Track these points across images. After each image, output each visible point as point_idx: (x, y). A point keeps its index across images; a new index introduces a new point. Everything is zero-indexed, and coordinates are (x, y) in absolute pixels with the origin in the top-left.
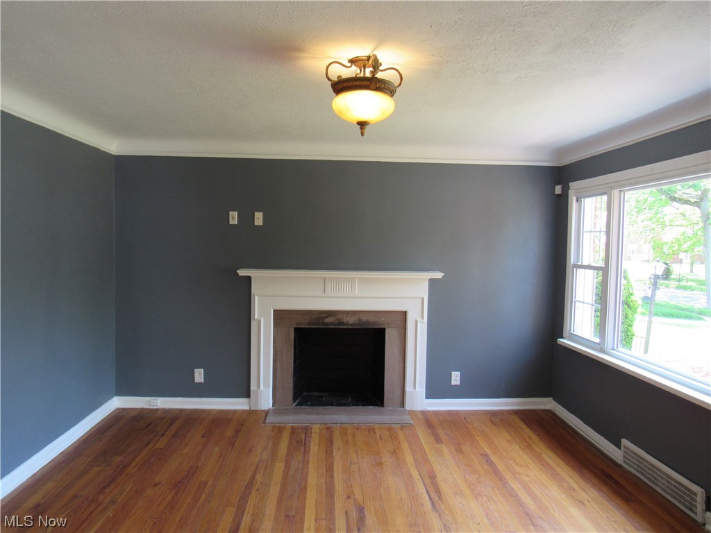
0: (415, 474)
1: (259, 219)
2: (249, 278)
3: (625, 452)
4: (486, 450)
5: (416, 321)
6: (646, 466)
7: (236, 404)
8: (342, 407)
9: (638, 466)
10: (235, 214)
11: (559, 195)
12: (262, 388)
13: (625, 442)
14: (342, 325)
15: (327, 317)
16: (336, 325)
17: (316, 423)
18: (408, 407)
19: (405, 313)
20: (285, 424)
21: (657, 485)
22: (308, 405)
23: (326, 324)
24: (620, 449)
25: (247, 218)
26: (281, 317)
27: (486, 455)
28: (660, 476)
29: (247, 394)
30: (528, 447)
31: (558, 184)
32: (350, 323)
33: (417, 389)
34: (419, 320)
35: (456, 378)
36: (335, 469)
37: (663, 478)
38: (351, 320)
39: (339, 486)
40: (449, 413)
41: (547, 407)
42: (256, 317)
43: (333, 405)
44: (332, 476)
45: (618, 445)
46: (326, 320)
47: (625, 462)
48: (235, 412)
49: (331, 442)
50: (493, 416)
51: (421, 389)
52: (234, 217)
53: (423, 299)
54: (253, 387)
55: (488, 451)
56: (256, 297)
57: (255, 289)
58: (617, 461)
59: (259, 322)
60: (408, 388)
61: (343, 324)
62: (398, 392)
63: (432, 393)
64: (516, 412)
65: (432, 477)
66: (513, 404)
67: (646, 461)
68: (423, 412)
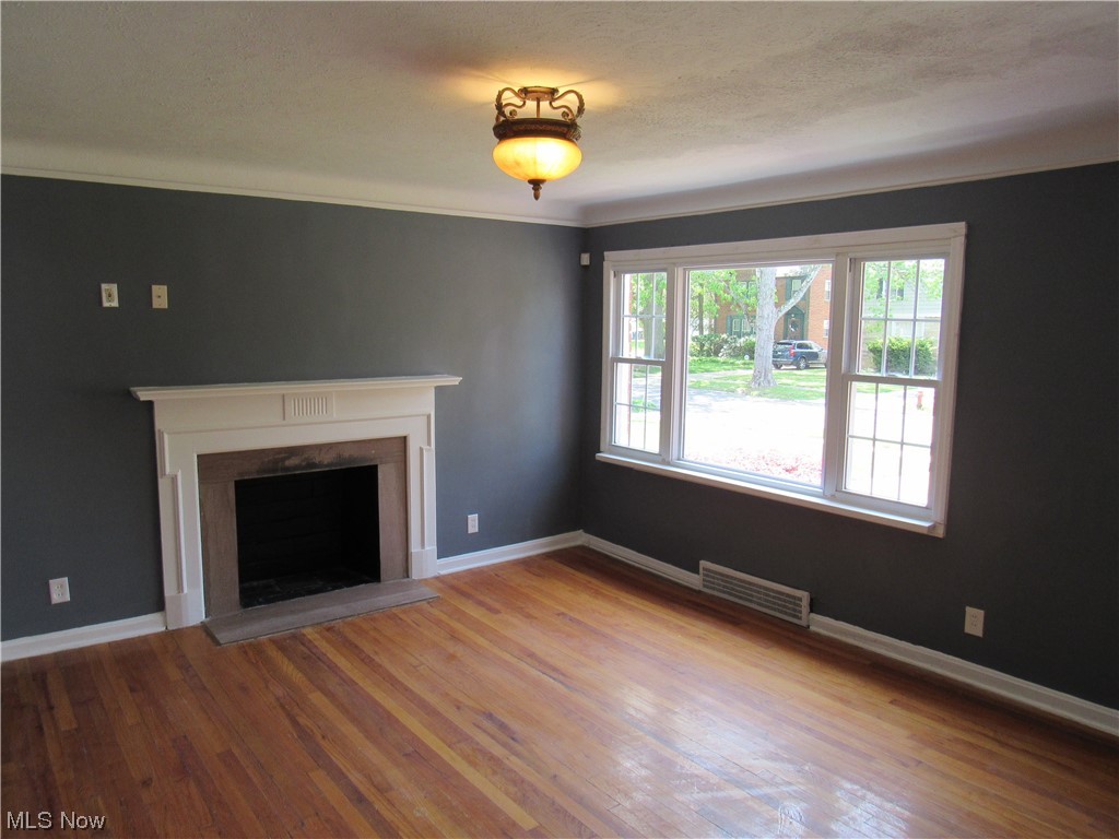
0: (507, 657)
1: (160, 297)
2: (150, 404)
3: (704, 575)
4: (557, 607)
5: (421, 450)
6: (736, 585)
7: (143, 626)
8: (319, 595)
9: (724, 587)
10: (114, 288)
11: (585, 267)
12: (185, 591)
13: (703, 564)
14: (312, 468)
15: (289, 458)
16: (304, 468)
17: (303, 627)
18: (415, 575)
19: (405, 439)
20: (255, 638)
21: (751, 601)
22: (260, 604)
23: (287, 469)
24: (698, 573)
25: (135, 296)
26: (210, 465)
27: (563, 614)
28: (755, 591)
29: (159, 605)
30: (597, 593)
31: (585, 252)
32: (326, 462)
33: (427, 548)
34: (425, 447)
35: (473, 523)
36: (400, 679)
37: (758, 592)
38: (326, 459)
39: (433, 699)
40: (471, 572)
41: (579, 543)
42: (168, 470)
43: (301, 595)
44: (407, 689)
45: (695, 570)
46: (287, 463)
47: (704, 586)
48: (144, 639)
49: (356, 647)
50: (526, 564)
51: (431, 547)
52: (110, 296)
53: (429, 417)
54: (169, 591)
55: (563, 609)
56: (166, 436)
57: (160, 423)
58: (694, 587)
59: (174, 479)
60: (414, 548)
61: (314, 465)
62: (399, 556)
63: (445, 550)
64: (548, 556)
65: (532, 655)
66: (542, 546)
67: (736, 579)
68: (439, 578)
